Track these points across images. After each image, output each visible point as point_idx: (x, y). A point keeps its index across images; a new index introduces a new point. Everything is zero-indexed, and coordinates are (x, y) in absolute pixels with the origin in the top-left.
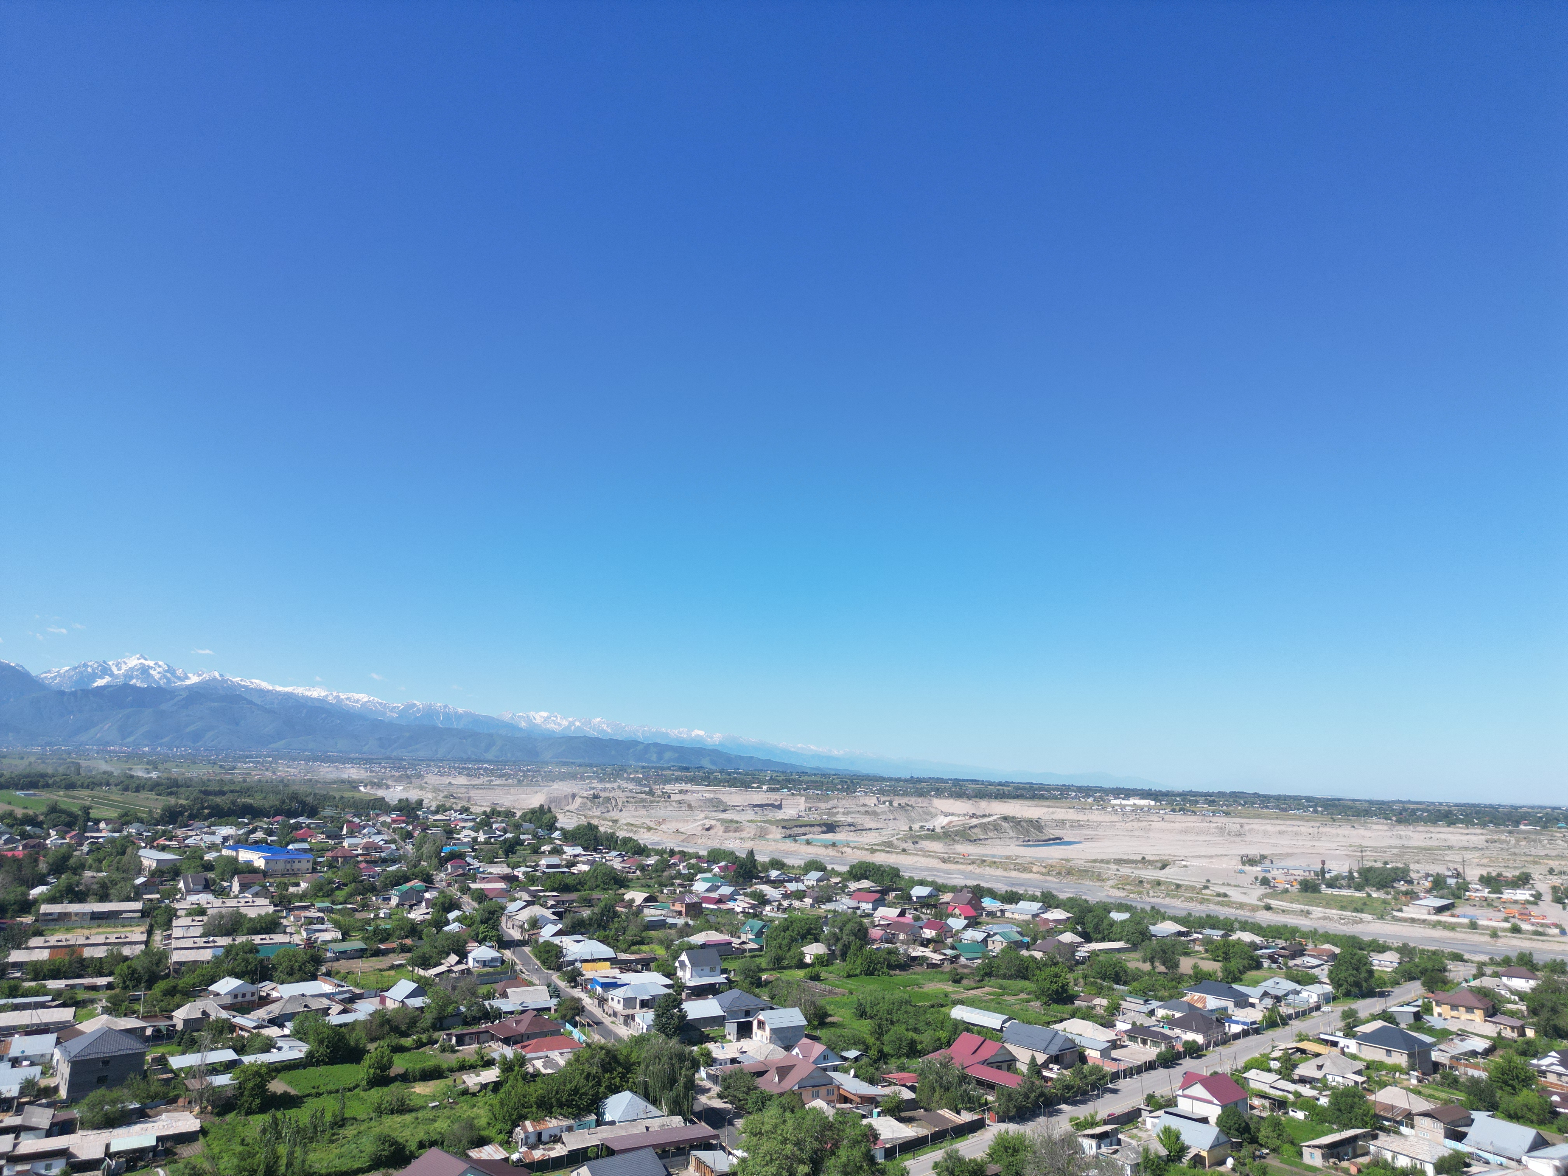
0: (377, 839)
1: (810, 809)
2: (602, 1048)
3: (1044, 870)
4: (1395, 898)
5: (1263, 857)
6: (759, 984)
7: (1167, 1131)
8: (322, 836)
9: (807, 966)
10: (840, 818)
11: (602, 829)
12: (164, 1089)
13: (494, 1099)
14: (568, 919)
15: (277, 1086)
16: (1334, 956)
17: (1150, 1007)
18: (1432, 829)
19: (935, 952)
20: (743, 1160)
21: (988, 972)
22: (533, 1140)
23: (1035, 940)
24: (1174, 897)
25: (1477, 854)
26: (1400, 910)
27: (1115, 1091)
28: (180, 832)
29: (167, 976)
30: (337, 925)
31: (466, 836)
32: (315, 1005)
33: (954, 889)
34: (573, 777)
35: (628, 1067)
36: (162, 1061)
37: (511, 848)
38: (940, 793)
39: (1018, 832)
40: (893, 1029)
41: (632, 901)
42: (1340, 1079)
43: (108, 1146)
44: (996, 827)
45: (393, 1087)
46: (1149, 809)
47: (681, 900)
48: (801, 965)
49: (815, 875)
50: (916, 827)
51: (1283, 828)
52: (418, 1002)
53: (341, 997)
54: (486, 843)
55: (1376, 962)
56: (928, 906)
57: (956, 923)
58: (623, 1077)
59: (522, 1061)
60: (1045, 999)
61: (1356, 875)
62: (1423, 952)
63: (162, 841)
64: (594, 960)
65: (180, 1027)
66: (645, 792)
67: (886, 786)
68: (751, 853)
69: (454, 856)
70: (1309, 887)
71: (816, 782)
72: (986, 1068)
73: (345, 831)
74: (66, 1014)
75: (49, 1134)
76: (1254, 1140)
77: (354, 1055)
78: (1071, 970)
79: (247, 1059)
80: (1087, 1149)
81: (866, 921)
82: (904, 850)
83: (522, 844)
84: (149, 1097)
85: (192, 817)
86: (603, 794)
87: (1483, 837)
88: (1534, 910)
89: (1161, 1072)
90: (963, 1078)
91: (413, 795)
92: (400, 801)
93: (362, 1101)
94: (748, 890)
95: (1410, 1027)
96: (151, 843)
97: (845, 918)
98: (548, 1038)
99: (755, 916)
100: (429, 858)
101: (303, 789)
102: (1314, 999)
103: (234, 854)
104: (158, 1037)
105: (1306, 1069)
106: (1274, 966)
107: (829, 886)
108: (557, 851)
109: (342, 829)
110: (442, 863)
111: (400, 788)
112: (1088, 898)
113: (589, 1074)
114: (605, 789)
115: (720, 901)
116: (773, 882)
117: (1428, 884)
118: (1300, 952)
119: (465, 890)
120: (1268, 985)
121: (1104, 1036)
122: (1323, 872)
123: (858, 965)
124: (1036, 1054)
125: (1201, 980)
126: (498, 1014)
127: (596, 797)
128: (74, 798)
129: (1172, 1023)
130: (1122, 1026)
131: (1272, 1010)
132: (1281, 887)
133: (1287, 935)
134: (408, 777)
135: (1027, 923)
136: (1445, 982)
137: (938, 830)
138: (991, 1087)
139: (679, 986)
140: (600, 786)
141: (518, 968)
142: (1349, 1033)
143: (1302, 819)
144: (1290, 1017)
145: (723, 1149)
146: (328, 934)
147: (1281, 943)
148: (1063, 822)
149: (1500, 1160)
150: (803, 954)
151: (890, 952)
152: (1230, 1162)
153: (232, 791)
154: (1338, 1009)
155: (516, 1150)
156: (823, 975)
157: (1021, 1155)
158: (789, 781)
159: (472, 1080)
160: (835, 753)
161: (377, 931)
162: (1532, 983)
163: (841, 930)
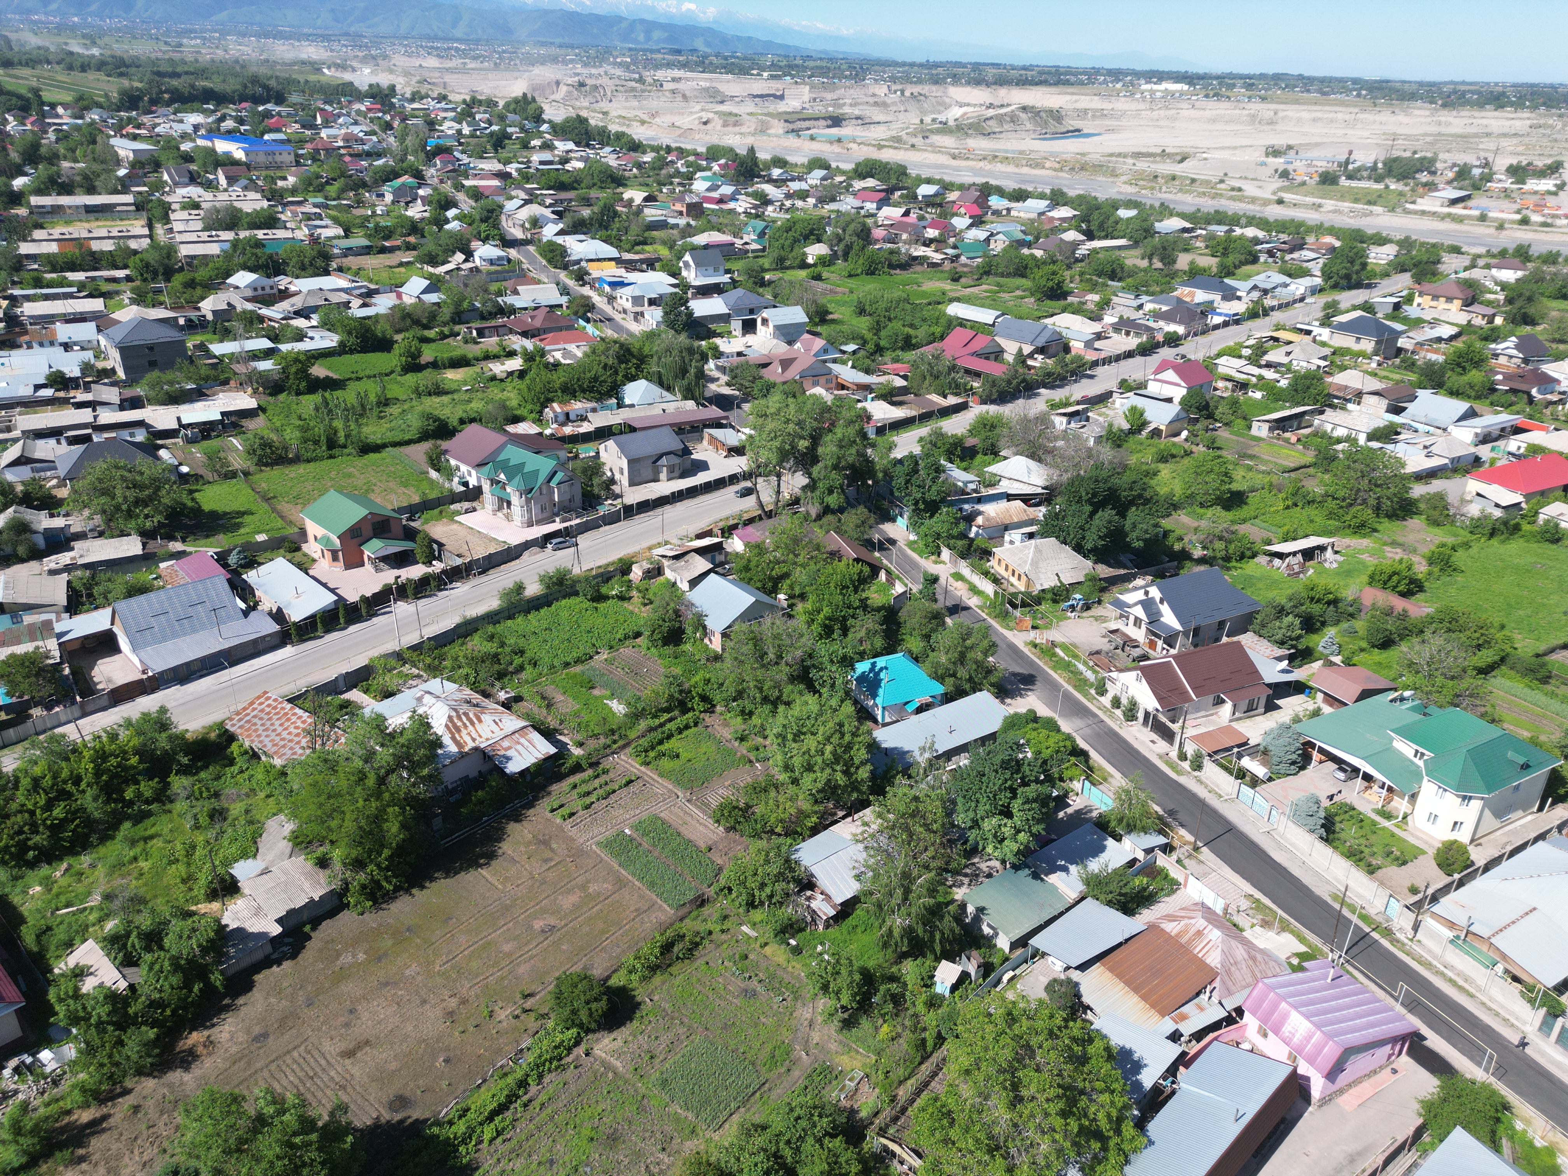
0: (356, 130)
1: (815, 100)
2: (615, 342)
3: (1057, 166)
4: (1413, 190)
5: (1290, 147)
6: (763, 283)
7: (1133, 409)
8: (297, 126)
9: (809, 266)
10: (847, 110)
11: (592, 122)
12: (212, 373)
13: (522, 385)
14: (568, 218)
15: (319, 371)
16: (1333, 249)
17: (1139, 302)
18: (1476, 114)
19: (936, 251)
20: (751, 436)
21: (987, 271)
22: (562, 418)
23: (1037, 238)
24: (1187, 192)
25: (1515, 141)
26: (1414, 202)
27: (1092, 377)
28: (146, 119)
29: (182, 269)
30: (336, 221)
31: (449, 127)
32: (337, 298)
33: (962, 187)
34: (555, 60)
35: (642, 359)
36: (202, 347)
37: (499, 141)
38: (956, 79)
39: (1037, 124)
40: (890, 325)
41: (631, 200)
42: (1304, 364)
43: (179, 419)
44: (1013, 119)
45: (427, 373)
46: (1181, 95)
47: (681, 199)
48: (804, 265)
49: (819, 173)
50: (928, 119)
51: (1319, 115)
52: (433, 298)
53: (358, 292)
54: (473, 135)
55: (1372, 255)
56: (933, 205)
57: (960, 222)
58: (638, 367)
59: (543, 353)
60: (1039, 296)
61: (1380, 165)
62: (1422, 244)
63: (130, 129)
64: (599, 260)
65: (210, 317)
66: (634, 80)
67: (898, 71)
68: (752, 150)
69: (441, 151)
70: (1328, 179)
71: (821, 68)
72: (975, 359)
73: (319, 121)
74: (97, 304)
75: (122, 408)
76: (1211, 416)
77: (384, 345)
78: (1069, 267)
79: (284, 347)
80: (1057, 425)
81: (870, 221)
82: (913, 146)
83: (510, 138)
84: (201, 379)
85: (154, 102)
86: (589, 82)
87: (1528, 122)
88: (1551, 201)
89: (1139, 359)
90: (953, 368)
91: (384, 80)
92: (371, 86)
93: (402, 385)
94: (750, 190)
95: (1387, 317)
96: (119, 129)
97: (847, 219)
98: (564, 332)
99: (757, 216)
100: (415, 152)
101: (263, 71)
102: (1302, 290)
103: (209, 144)
104: (192, 326)
105: (1275, 356)
106: (1270, 260)
107: (833, 185)
108: (547, 146)
109: (315, 117)
110: (430, 157)
111: (367, 71)
112: (1098, 195)
113: (606, 365)
114: (591, 76)
115: (721, 201)
116: (776, 181)
117: (1451, 175)
118: (1300, 247)
119: (459, 187)
120: (1260, 280)
121: (1091, 328)
122: (1347, 162)
123: (859, 264)
124: (1024, 346)
125: (1195, 276)
126: (512, 310)
127: (582, 85)
128: (17, 77)
129: (1157, 315)
130: (1110, 319)
131: (1256, 303)
132: (1299, 179)
133: (1292, 229)
134: (374, 58)
135: (1032, 221)
136: (1434, 274)
137: (951, 123)
138: (977, 375)
139: (684, 286)
140: (585, 71)
141: (525, 266)
142: (1325, 322)
143: (1342, 104)
144: (1272, 309)
145: (733, 427)
146: (330, 231)
147: (1284, 237)
148: (1085, 111)
149: (1427, 428)
150: (805, 255)
151: (892, 252)
152: (1185, 434)
153: (186, 73)
154: (1321, 300)
155: (548, 426)
156: (825, 275)
157: (997, 431)
158: (791, 67)
159: (498, 368)
160: (844, 32)
161: (377, 228)
162: (1520, 274)
163: (844, 230)
